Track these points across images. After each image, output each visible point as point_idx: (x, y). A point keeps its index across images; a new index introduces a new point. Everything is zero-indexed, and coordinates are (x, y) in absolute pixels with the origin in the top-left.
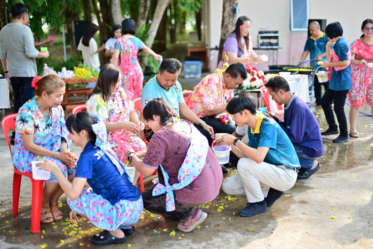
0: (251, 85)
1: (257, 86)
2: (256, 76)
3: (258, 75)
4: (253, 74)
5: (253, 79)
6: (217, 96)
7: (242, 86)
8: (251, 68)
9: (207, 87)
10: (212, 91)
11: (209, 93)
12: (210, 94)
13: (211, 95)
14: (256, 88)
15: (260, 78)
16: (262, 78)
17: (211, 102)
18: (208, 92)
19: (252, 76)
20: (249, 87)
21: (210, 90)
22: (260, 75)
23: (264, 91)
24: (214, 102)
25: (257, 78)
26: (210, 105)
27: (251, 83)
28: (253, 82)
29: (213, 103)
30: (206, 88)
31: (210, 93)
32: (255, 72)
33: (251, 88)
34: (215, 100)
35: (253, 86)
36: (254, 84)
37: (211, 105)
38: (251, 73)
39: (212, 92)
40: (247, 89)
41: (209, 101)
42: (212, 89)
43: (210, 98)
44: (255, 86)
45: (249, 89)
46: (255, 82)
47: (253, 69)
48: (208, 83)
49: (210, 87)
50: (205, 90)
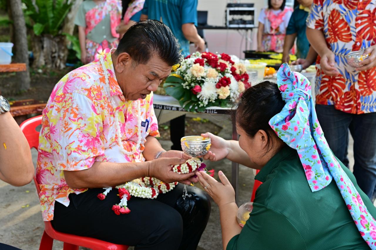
0: (218, 96)
1: (231, 96)
3: (233, 70)
4: (223, 70)
5: (224, 82)
7: (198, 96)
8: (219, 56)
15: (238, 78)
16: (243, 79)
19: (220, 74)
20: (213, 99)
21: (70, 110)
22: (238, 72)
25: (233, 79)
27: (219, 90)
28: (222, 88)
30: (59, 105)
32: (229, 66)
33: (219, 102)
35: (223, 96)
36: (224, 92)
38: (219, 68)
40: (210, 104)
44: (228, 98)
45: (214, 105)
46: (227, 87)
47: (222, 58)
48: (65, 92)
49: (71, 100)
50: (58, 110)
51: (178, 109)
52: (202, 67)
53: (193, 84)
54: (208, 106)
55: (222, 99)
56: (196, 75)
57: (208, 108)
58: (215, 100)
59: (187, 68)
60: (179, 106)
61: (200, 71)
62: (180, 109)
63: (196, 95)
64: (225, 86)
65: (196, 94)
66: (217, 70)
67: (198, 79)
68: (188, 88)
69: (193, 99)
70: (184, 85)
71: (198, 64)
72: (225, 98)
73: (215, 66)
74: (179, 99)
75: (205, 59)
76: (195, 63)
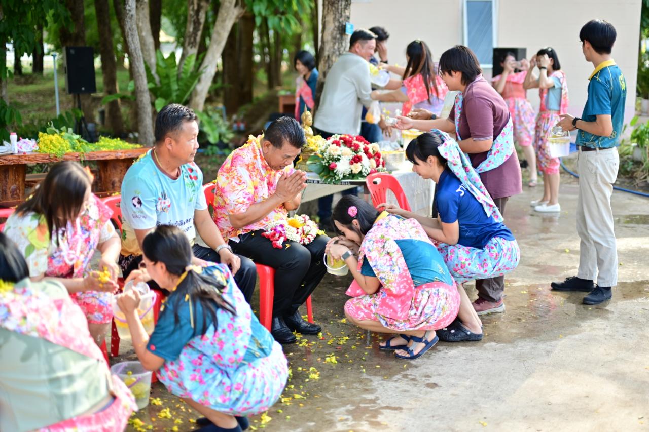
0: (352, 171)
1: (363, 171)
2: (362, 154)
3: (366, 149)
4: (356, 150)
5: (357, 159)
6: (251, 188)
7: (335, 171)
9: (231, 174)
10: (238, 179)
11: (233, 183)
12: (236, 185)
13: (240, 188)
14: (363, 176)
15: (370, 157)
16: (376, 157)
17: (241, 200)
18: (231, 181)
19: (354, 153)
20: (347, 173)
21: (236, 177)
22: (371, 151)
23: (375, 183)
24: (246, 200)
25: (364, 157)
26: (237, 206)
27: (352, 166)
28: (355, 164)
29: (243, 201)
30: (228, 175)
31: (236, 183)
32: (362, 146)
33: (352, 175)
34: (247, 197)
35: (356, 171)
36: (357, 168)
37: (240, 205)
38: (353, 148)
39: (240, 182)
40: (344, 177)
41: (235, 198)
42: (239, 175)
43: (237, 192)
44: (361, 172)
45: (348, 178)
46: (359, 164)
47: (357, 140)
48: (232, 165)
49: (235, 171)
50: (227, 178)
51: (318, 182)
52: (338, 147)
53: (330, 161)
54: (342, 179)
55: (355, 174)
56: (332, 153)
57: (343, 181)
58: (349, 174)
59: (327, 148)
60: (319, 180)
61: (336, 150)
62: (320, 182)
63: (333, 171)
64: (357, 163)
65: (333, 169)
66: (351, 150)
67: (335, 157)
68: (327, 164)
69: (331, 174)
70: (324, 162)
71: (335, 145)
72: (357, 172)
73: (350, 147)
74: (319, 174)
75: (342, 141)
76: (332, 144)
